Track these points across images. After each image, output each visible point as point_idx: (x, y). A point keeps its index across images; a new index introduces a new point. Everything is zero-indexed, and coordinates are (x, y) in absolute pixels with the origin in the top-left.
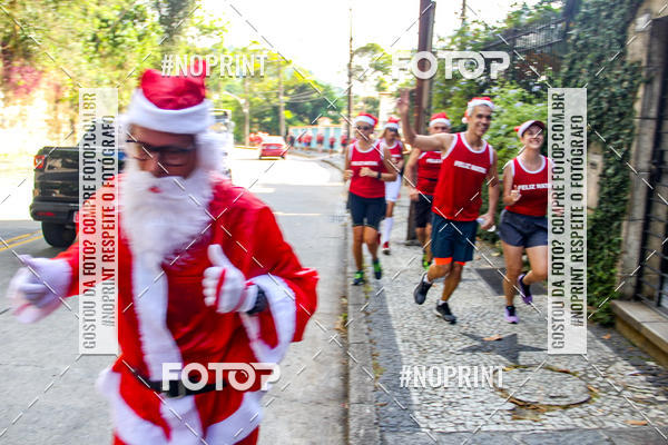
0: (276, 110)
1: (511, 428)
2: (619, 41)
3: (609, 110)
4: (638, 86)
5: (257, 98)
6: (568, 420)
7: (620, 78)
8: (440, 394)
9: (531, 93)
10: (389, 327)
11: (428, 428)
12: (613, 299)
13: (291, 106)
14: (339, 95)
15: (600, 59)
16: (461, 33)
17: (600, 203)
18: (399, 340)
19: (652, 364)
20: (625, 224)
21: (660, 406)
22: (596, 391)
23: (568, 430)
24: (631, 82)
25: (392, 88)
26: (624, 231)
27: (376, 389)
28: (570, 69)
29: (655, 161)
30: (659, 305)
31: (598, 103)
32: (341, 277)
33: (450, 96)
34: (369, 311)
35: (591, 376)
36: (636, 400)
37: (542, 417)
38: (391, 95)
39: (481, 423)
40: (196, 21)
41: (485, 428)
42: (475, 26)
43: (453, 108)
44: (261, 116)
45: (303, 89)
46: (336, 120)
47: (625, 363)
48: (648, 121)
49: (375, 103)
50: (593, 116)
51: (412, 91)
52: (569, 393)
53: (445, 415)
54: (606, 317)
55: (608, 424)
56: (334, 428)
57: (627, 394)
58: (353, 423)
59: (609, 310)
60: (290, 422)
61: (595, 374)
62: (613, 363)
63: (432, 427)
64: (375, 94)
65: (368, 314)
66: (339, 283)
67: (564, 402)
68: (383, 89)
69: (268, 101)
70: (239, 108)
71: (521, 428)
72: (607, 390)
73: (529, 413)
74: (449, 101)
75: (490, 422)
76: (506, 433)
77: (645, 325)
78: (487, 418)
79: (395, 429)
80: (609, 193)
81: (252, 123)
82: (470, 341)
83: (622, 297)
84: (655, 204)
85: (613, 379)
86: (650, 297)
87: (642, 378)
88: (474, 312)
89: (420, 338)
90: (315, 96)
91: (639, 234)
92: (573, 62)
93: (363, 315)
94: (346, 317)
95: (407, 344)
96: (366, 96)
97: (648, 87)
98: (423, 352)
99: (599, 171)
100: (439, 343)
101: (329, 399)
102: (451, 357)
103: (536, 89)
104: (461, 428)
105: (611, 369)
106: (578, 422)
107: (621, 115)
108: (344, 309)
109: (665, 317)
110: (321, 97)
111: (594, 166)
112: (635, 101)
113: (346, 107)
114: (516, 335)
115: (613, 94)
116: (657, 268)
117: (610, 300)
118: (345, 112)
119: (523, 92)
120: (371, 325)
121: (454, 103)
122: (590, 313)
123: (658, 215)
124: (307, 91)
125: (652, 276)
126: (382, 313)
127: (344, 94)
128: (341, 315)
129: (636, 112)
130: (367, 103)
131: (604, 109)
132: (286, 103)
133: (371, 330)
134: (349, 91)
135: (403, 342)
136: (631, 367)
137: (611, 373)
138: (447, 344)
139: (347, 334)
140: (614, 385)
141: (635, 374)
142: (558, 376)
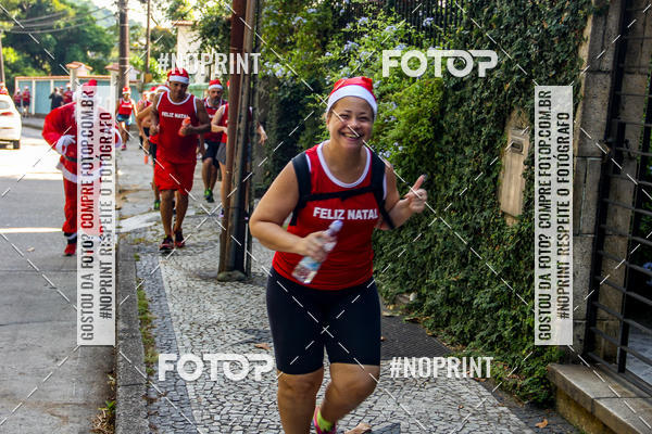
3: (541, 57)
4: (586, 19)
7: (557, 6)
9: (419, 28)
12: (551, 361)
13: (15, 40)
14: (105, 23)
24: (574, 13)
25: (196, 16)
29: (610, 140)
30: (622, 369)
31: (524, 47)
33: (291, 31)
34: (153, 396)
38: (194, 27)
43: (296, 52)
45: (37, 9)
46: (99, 67)
48: (600, 76)
49: (168, 41)
51: (229, 21)
54: (543, 395)
59: (545, 380)
64: (167, 25)
65: (151, 401)
68: (183, 16)
74: (289, 40)
77: (602, 403)
84: (611, 208)
86: (609, 358)
90: (61, 23)
91: (588, 255)
93: (144, 402)
94: (113, 408)
96: (152, 26)
97: (601, 21)
103: (428, 21)
108: (111, 394)
109: (632, 391)
110: (73, 26)
111: (517, 147)
112: (580, 44)
113: (117, 45)
114: (399, 424)
115: (547, 31)
116: (618, 311)
117: (545, 363)
118: (115, 54)
119: (406, 27)
120: (156, 420)
121: (298, 43)
122: (515, 386)
123: (617, 226)
124: (47, 14)
125: (611, 323)
126: (178, 398)
127: (114, 22)
128: (105, 405)
129: (582, 61)
130: (153, 39)
131: (533, 56)
132: (5, 33)
133: (156, 429)
134: (123, 17)
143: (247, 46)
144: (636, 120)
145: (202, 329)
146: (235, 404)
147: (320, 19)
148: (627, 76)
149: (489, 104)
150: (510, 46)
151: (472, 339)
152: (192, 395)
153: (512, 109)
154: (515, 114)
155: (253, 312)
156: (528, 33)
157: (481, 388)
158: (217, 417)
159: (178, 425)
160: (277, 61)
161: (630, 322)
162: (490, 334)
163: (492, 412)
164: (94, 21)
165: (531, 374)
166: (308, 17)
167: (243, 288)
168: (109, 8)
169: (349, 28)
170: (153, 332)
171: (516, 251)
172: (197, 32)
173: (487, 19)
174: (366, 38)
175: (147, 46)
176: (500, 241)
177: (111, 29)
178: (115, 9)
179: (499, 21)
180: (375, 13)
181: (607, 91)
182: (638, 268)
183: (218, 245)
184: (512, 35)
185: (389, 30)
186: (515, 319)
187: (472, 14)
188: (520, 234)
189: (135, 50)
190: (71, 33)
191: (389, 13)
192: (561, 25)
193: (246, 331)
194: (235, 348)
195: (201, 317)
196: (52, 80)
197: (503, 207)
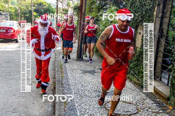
0: (30, 12)
3: (146, 14)
4: (155, 6)
5: (23, 7)
7: (149, 3)
8: (87, 112)
13: (36, 11)
14: (54, 7)
17: (142, 46)
18: (73, 93)
19: (158, 100)
21: (160, 114)
22: (140, 109)
24: (153, 5)
25: (72, 6)
27: (65, 110)
29: (160, 32)
30: (161, 80)
31: (142, 12)
32: (53, 72)
33: (92, 9)
34: (63, 83)
35: (138, 104)
36: (153, 112)
38: (72, 8)
43: (93, 13)
44: (25, 14)
45: (40, 4)
47: (149, 100)
48: (158, 18)
49: (67, 11)
50: (140, 16)
51: (79, 7)
52: (131, 110)
57: (150, 110)
61: (140, 104)
62: (146, 100)
64: (66, 8)
65: (62, 84)
66: (53, 74)
67: (129, 113)
68: (70, 6)
69: (28, 8)
70: (16, 10)
72: (143, 109)
77: (156, 87)
81: (21, 16)
82: (98, 93)
84: (160, 46)
85: (146, 105)
86: (158, 78)
87: (155, 105)
88: (99, 83)
89: (81, 92)
90: (45, 7)
93: (61, 85)
94: (55, 85)
95: (76, 95)
96: (63, 8)
97: (159, 7)
98: (82, 97)
99: (142, 35)
100: (87, 94)
102: (91, 99)
103: (121, 6)
105: (145, 102)
107: (149, 16)
108: (54, 83)
109: (162, 84)
110: (47, 8)
111: (140, 33)
112: (154, 12)
113: (56, 12)
115: (147, 9)
116: (160, 68)
119: (117, 8)
120: (63, 88)
121: (94, 11)
122: (138, 83)
123: (161, 50)
124: (42, 5)
125: (159, 70)
126: (68, 84)
127: (55, 7)
128: (53, 85)
129: (154, 15)
130: (63, 10)
131: (144, 14)
132: (34, 9)
133: (63, 90)
134: (57, 6)
135: (75, 94)
136: (151, 101)
137: (145, 103)
138: (90, 94)
139: (55, 91)
140: (146, 107)
141: (152, 104)
142: (127, 105)
143: (83, 12)
144: (165, 28)
145: (73, 70)
146: (80, 85)
147: (98, 6)
148: (164, 19)
149: (134, 24)
150: (139, 12)
151: (129, 73)
152: (71, 83)
153: (139, 25)
154: (140, 26)
155: (84, 67)
156: (143, 9)
157: (131, 83)
158: (76, 88)
159: (68, 89)
160: (89, 15)
161: (163, 70)
163: (133, 88)
164: (51, 7)
165: (141, 81)
166: (96, 6)
167: (81, 62)
168: (55, 4)
169: (105, 7)
170: (63, 70)
171: (139, 55)
172: (72, 9)
173: (134, 6)
175: (62, 12)
176: (136, 53)
177: (55, 8)
178: (56, 4)
179: (137, 7)
180: (110, 5)
181: (160, 22)
182: (164, 59)
183: (76, 53)
184: (139, 10)
185: (113, 8)
186: (138, 69)
187: (131, 5)
188: (140, 52)
189: (60, 13)
190: (47, 9)
191: (113, 5)
192: (150, 7)
193: (82, 71)
194: (80, 74)
195: (73, 68)
197: (137, 46)
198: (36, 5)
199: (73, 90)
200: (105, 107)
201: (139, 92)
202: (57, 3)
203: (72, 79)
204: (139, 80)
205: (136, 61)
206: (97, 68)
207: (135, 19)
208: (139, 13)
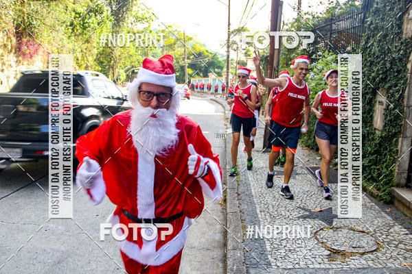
0: (183, 68)
1: (328, 266)
2: (398, 25)
3: (391, 68)
4: (410, 53)
6: (364, 262)
7: (398, 48)
8: (284, 244)
10: (252, 203)
11: (276, 265)
12: (394, 186)
14: (221, 58)
15: (385, 36)
16: (297, 20)
17: (385, 126)
18: (258, 211)
20: (400, 139)
22: (382, 244)
23: (364, 268)
24: (405, 51)
26: (400, 144)
28: (366, 43)
31: (384, 64)
34: (239, 193)
35: (378, 234)
36: (407, 250)
37: (347, 259)
39: (310, 262)
40: (134, 14)
41: (311, 266)
42: (307, 16)
45: (200, 54)
46: (219, 75)
47: (400, 226)
49: (244, 64)
50: (381, 72)
51: (267, 57)
52: (364, 245)
53: (286, 257)
54: (389, 199)
55: (389, 265)
56: (218, 265)
57: (401, 246)
58: (229, 262)
59: (390, 194)
60: (190, 261)
61: (381, 233)
62: (393, 226)
63: (278, 265)
64: (243, 58)
65: (239, 195)
67: (361, 251)
69: (178, 63)
71: (334, 266)
72: (389, 243)
73: (340, 257)
74: (290, 63)
75: (315, 262)
76: (325, 269)
78: (313, 260)
79: (256, 266)
80: (390, 121)
82: (302, 211)
83: (398, 186)
85: (393, 236)
87: (411, 236)
88: (305, 194)
89: (271, 209)
90: (207, 59)
92: (368, 38)
93: (236, 195)
94: (225, 196)
95: (263, 213)
96: (239, 59)
98: (273, 218)
99: (384, 107)
100: (283, 213)
101: (214, 247)
102: (291, 221)
104: (297, 266)
105: (391, 230)
106: (370, 263)
107: (399, 72)
110: (211, 60)
111: (381, 103)
113: (225, 67)
114: (331, 208)
115: (394, 58)
117: (390, 187)
118: (225, 69)
119: (337, 57)
120: (241, 201)
122: (378, 195)
124: (202, 56)
126: (248, 194)
127: (225, 58)
130: (238, 64)
131: (388, 68)
132: (188, 64)
133: (241, 205)
134: (228, 56)
135: (261, 212)
136: (404, 230)
137: (391, 233)
138: (288, 214)
139: (226, 207)
140: (393, 240)
141: (406, 234)
142: (358, 234)
143: (275, 65)
145: (257, 170)
146: (270, 197)
150: (378, 64)
152: (253, 193)
153: (379, 88)
154: (380, 90)
156: (386, 58)
157: (364, 196)
158: (263, 202)
159: (249, 204)
162: (368, 175)
163: (368, 205)
164: (218, 58)
165: (384, 191)
169: (314, 57)
171: (379, 144)
173: (369, 54)
174: (320, 61)
175: (236, 67)
176: (373, 139)
177: (224, 61)
178: (226, 54)
179: (374, 54)
180: (324, 51)
183: (263, 139)
184: (379, 59)
185: (329, 58)
186: (378, 170)
188: (381, 137)
189: (232, 68)
190: (210, 63)
191: (329, 52)
192: (399, 55)
195: (256, 166)
196: (203, 79)
197: (375, 126)
198: (192, 57)
199: (257, 206)
200: (316, 238)
201: (379, 212)
202: (228, 52)
203: (256, 185)
204: (379, 190)
205: (373, 154)
206: (301, 167)
207: (371, 77)
208: (379, 67)
